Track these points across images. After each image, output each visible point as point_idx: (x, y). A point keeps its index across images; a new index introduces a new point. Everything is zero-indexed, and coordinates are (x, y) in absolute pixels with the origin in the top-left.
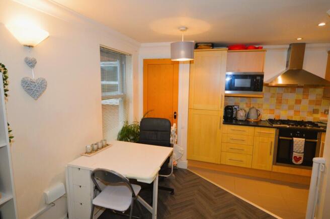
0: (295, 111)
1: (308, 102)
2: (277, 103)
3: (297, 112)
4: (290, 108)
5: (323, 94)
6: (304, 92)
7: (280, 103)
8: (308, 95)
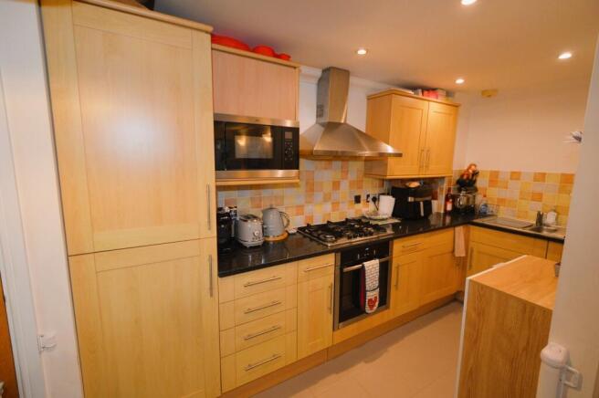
0: (333, 203)
1: (348, 184)
2: (306, 191)
3: (336, 205)
4: (326, 199)
5: (363, 169)
6: (342, 168)
7: (312, 190)
8: (348, 171)
